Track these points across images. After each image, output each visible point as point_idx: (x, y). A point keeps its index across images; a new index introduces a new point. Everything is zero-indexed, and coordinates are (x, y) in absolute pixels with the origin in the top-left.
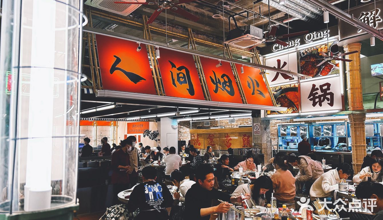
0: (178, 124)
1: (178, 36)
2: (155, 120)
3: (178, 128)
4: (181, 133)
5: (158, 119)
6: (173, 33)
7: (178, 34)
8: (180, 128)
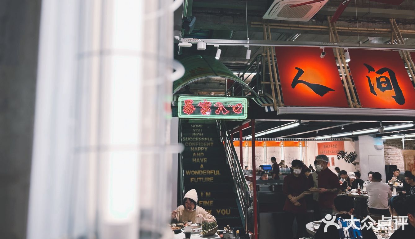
0: (384, 143)
1: (375, 32)
2: (351, 139)
3: (384, 148)
4: (389, 155)
5: (355, 138)
6: (369, 29)
7: (376, 29)
8: (387, 148)
